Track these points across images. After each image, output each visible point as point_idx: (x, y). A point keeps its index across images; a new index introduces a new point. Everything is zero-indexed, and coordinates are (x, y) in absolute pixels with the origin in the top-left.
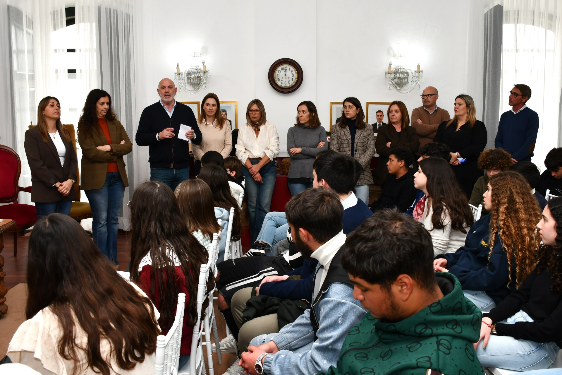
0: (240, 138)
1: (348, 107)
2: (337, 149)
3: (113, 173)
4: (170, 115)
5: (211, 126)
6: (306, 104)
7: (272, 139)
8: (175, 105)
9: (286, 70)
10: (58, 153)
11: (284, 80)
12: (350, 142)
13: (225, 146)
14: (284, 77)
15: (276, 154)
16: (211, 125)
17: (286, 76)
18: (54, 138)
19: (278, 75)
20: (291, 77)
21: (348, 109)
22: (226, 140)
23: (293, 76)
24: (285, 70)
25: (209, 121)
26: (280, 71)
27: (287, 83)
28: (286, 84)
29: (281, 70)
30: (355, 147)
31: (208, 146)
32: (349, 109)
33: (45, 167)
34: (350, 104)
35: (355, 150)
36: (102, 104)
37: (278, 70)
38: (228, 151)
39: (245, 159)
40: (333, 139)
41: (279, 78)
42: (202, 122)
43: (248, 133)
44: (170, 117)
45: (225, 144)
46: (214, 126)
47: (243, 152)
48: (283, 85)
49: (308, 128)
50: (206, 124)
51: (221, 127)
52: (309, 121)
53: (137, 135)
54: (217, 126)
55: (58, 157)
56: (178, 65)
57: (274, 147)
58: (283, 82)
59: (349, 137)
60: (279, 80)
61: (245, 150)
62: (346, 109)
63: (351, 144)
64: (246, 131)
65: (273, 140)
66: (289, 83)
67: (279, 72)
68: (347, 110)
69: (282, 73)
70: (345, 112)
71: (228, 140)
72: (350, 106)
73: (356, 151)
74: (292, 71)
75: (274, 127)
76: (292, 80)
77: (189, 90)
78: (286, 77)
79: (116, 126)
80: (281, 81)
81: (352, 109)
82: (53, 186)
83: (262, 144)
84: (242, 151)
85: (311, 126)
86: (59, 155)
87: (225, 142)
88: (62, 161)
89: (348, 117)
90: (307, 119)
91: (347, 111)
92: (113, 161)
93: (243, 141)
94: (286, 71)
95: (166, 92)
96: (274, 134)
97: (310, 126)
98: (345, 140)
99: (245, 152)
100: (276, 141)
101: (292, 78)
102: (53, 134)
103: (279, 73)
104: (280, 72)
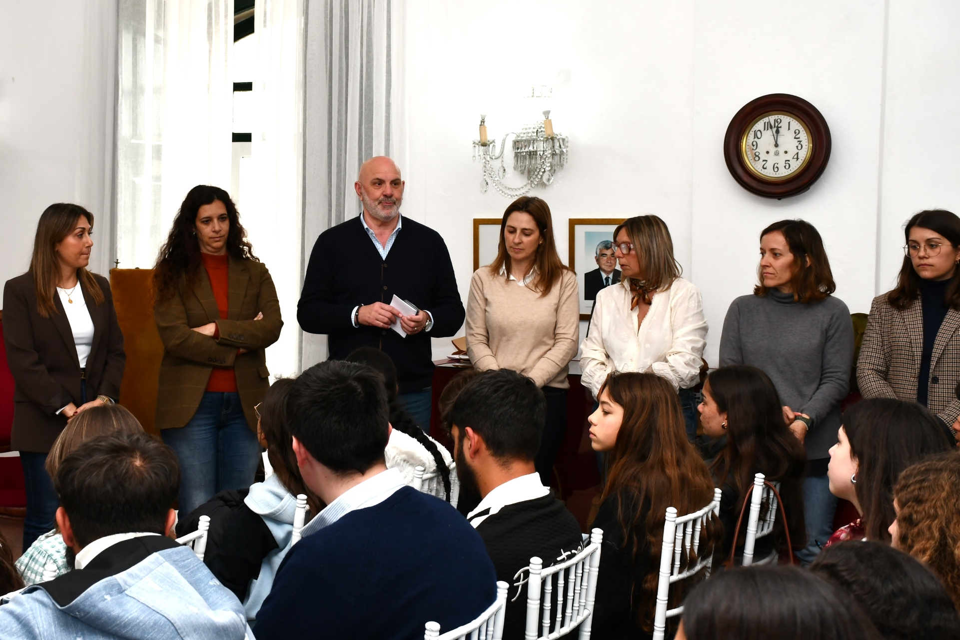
0: (595, 322)
1: (922, 245)
2: (876, 370)
3: (223, 393)
4: (384, 253)
5: (519, 287)
6: (783, 229)
7: (679, 333)
8: (400, 226)
9: (778, 127)
10: (74, 336)
11: (771, 160)
12: (918, 352)
13: (557, 341)
14: (773, 149)
15: (684, 377)
16: (521, 284)
17: (776, 145)
18: (70, 301)
19: (754, 143)
20: (793, 150)
21: (922, 249)
22: (558, 325)
23: (799, 148)
24: (774, 130)
25: (517, 272)
26: (759, 133)
27: (781, 165)
28: (776, 170)
29: (762, 129)
30: (932, 367)
31: (504, 338)
32: (929, 251)
33: (42, 367)
34: (930, 234)
35: (931, 376)
36: (207, 221)
37: (753, 130)
38: (561, 357)
39: (597, 382)
40: (868, 339)
41: (757, 154)
42: (498, 273)
43: (618, 309)
44: (384, 257)
45: (557, 337)
46: (527, 286)
47: (596, 362)
48: (769, 173)
49: (787, 301)
50: (508, 280)
51: (547, 290)
52: (792, 281)
53: (301, 305)
54: (536, 286)
55: (73, 345)
56: (483, 122)
57: (681, 356)
58: (769, 165)
59: (917, 336)
60: (757, 159)
61: (603, 358)
62: (919, 250)
63: (919, 358)
64: (613, 304)
65: (683, 336)
66: (787, 167)
67: (756, 136)
68: (922, 254)
69: (766, 140)
70: (916, 261)
71: (564, 327)
72: (930, 244)
73: (935, 380)
74: (797, 132)
75: (691, 297)
76: (797, 159)
77: (509, 189)
78: (778, 149)
79: (250, 278)
80: (761, 163)
81: (937, 250)
82: (57, 413)
83: (648, 345)
84: (593, 359)
85: (796, 297)
86: (76, 341)
87: (558, 331)
88: (83, 353)
89: (926, 274)
90: (786, 276)
91: (920, 258)
92: (224, 365)
93: (601, 333)
94: (778, 132)
95: (385, 196)
96: (687, 318)
97: (792, 296)
98: (900, 344)
99: (603, 364)
100: (690, 338)
101: (797, 154)
102: (69, 291)
103: (756, 139)
104: (759, 136)
